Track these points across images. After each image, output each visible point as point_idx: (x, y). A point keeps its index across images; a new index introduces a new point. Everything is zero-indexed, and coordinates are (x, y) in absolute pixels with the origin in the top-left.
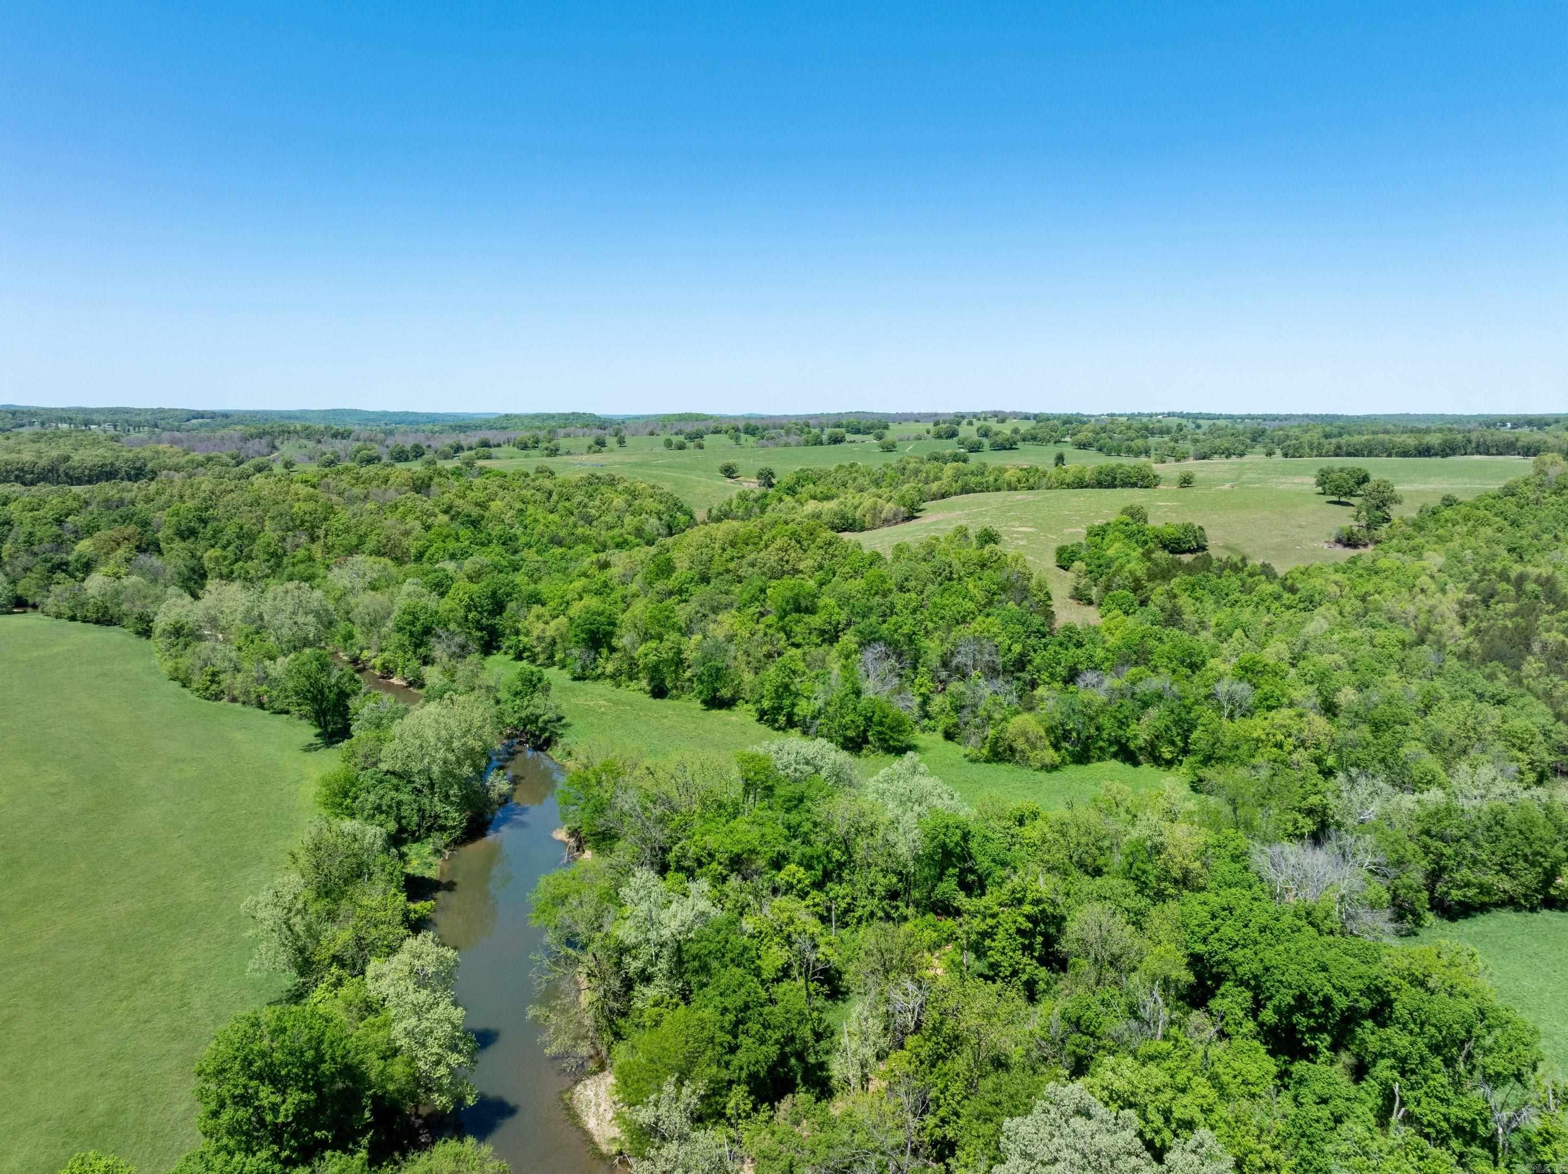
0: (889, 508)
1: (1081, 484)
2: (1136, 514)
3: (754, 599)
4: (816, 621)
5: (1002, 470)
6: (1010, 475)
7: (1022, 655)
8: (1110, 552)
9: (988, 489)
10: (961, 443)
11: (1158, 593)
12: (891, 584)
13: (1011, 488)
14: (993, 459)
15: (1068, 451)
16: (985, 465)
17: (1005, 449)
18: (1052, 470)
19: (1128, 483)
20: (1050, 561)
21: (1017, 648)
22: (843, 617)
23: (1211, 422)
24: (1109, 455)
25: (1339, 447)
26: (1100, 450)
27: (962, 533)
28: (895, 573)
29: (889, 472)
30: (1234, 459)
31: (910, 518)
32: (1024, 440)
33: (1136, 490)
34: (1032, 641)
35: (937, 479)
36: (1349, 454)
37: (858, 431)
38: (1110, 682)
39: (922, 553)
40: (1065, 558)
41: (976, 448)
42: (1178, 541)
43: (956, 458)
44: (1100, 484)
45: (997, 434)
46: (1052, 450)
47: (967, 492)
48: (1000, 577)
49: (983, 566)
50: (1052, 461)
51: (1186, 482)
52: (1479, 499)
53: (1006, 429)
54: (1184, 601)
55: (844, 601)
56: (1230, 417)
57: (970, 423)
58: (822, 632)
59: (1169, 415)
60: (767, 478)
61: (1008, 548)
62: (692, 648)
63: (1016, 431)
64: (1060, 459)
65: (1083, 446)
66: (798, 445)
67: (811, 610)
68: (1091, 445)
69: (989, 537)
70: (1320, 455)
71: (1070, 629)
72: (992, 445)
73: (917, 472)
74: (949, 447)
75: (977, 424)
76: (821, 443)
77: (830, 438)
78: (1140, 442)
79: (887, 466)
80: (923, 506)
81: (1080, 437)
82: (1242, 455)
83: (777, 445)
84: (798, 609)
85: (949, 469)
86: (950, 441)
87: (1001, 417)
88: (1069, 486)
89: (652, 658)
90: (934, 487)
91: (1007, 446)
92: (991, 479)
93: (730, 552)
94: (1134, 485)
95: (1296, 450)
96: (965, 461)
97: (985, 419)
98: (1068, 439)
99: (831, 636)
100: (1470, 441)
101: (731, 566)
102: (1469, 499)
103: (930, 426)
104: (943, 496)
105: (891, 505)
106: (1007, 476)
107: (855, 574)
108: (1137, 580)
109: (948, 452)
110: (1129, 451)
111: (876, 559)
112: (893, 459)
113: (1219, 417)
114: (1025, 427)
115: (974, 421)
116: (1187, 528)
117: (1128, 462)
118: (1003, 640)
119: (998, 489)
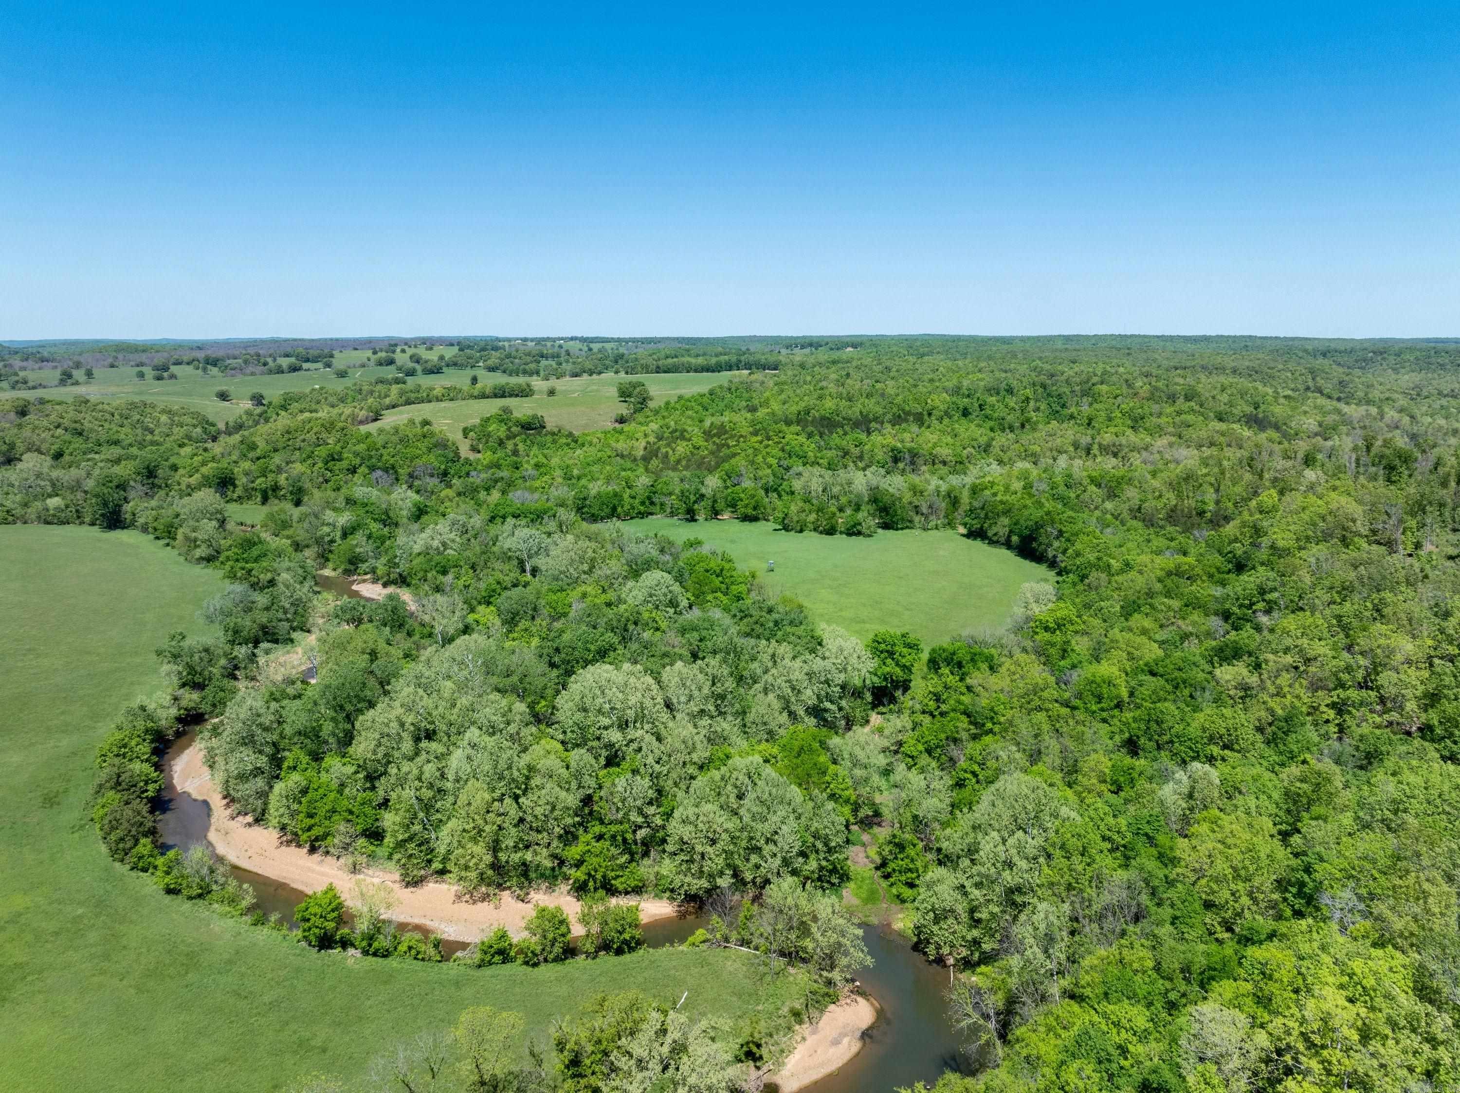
0: (362, 414)
1: (483, 396)
2: (506, 410)
3: (309, 457)
4: (345, 464)
5: (432, 389)
6: (438, 392)
7: (445, 470)
8: (491, 429)
9: (423, 402)
10: (400, 369)
11: (510, 445)
12: (379, 445)
13: (438, 400)
14: (425, 381)
15: (481, 373)
16: (419, 386)
17: (433, 373)
18: (466, 388)
19: (513, 394)
20: (460, 435)
21: (443, 467)
22: (358, 461)
23: (601, 345)
24: (511, 375)
25: (658, 367)
26: (504, 372)
27: (412, 422)
28: (380, 441)
29: (349, 392)
30: (595, 376)
31: (376, 420)
32: (448, 366)
33: (518, 399)
34: (450, 464)
35: (386, 396)
36: (665, 372)
37: (307, 360)
38: (483, 475)
39: (392, 431)
40: (466, 432)
41: (411, 373)
42: (529, 424)
43: (397, 381)
44: (496, 396)
45: (426, 362)
46: (469, 373)
47: (410, 404)
48: (433, 440)
49: (424, 437)
50: (469, 382)
51: (552, 393)
52: (693, 397)
53: (432, 357)
54: (521, 447)
55: (356, 454)
56: (619, 340)
57: (403, 351)
58: (348, 470)
59: (572, 339)
60: (258, 399)
61: (436, 428)
62: (282, 479)
63: (442, 358)
64: (474, 380)
65: (492, 369)
66: (263, 374)
67: (340, 460)
68: (497, 368)
69: (426, 423)
70: (647, 372)
71: (467, 459)
72: (423, 371)
73: (371, 392)
74: (390, 373)
75: (410, 351)
76: (283, 372)
77: (290, 367)
78: (533, 366)
79: (347, 388)
80: (383, 412)
81: (489, 363)
82: (600, 373)
83: (245, 374)
84: (333, 459)
85: (395, 389)
86: (389, 367)
87: (430, 343)
88: (476, 398)
89: (264, 486)
90: (387, 401)
91: (435, 370)
92: (425, 395)
93: (286, 436)
94: (517, 396)
95: (633, 369)
96: (404, 383)
97: (416, 347)
98: (481, 364)
99: (353, 471)
100: (740, 361)
101: (290, 443)
102: (686, 397)
103: (369, 353)
104: (394, 407)
105: (363, 412)
106: (435, 392)
107: (359, 442)
108: (501, 440)
109: (390, 376)
110: (525, 372)
111: (368, 435)
112: (348, 382)
113: (611, 340)
114: (450, 353)
115: (406, 348)
116: (535, 417)
117: (521, 380)
118: (436, 464)
119: (430, 401)
